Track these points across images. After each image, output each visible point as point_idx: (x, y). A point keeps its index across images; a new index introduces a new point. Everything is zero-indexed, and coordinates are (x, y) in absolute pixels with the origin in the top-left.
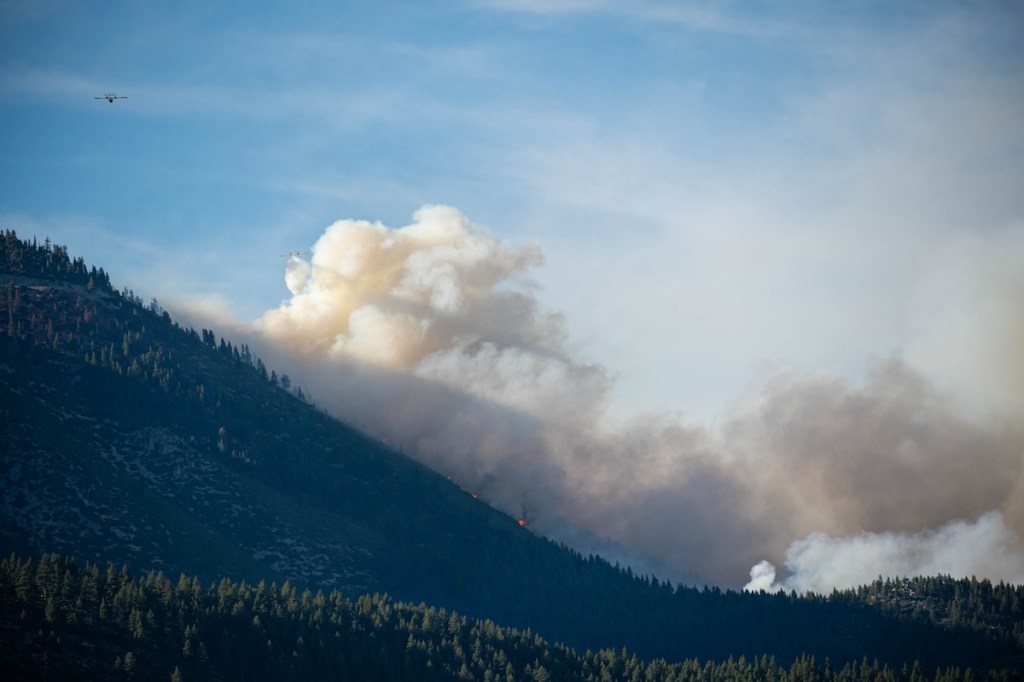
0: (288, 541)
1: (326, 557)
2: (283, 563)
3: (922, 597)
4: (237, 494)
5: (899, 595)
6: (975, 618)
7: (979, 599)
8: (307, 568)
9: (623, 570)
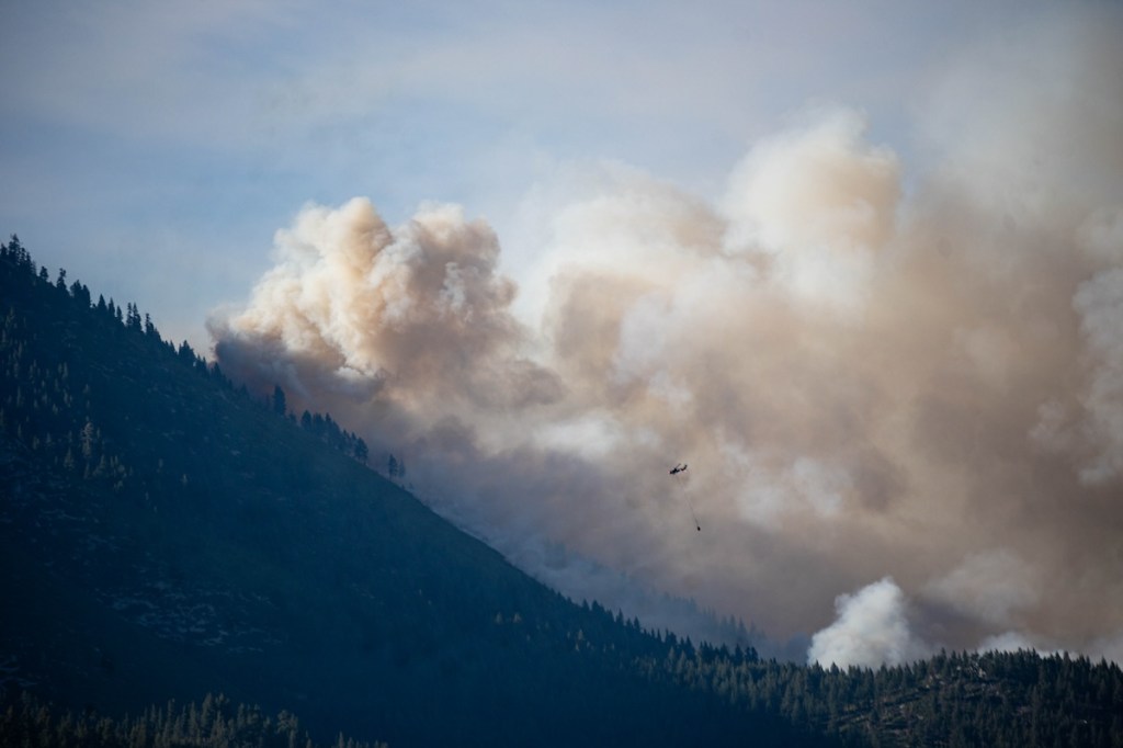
0: (161, 585)
1: (211, 608)
2: (154, 614)
3: (995, 678)
4: (96, 521)
5: (965, 675)
6: (1061, 709)
7: (1070, 684)
8: (184, 622)
9: (629, 622)
